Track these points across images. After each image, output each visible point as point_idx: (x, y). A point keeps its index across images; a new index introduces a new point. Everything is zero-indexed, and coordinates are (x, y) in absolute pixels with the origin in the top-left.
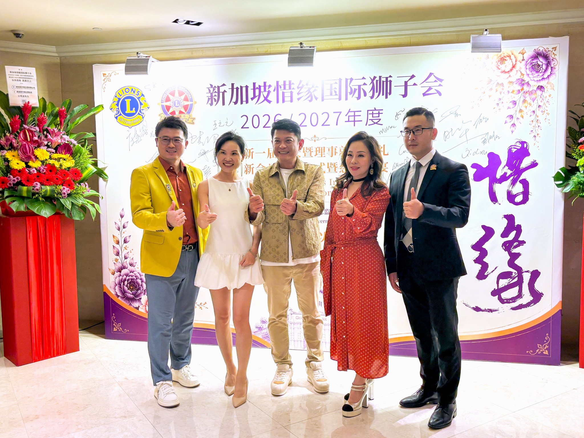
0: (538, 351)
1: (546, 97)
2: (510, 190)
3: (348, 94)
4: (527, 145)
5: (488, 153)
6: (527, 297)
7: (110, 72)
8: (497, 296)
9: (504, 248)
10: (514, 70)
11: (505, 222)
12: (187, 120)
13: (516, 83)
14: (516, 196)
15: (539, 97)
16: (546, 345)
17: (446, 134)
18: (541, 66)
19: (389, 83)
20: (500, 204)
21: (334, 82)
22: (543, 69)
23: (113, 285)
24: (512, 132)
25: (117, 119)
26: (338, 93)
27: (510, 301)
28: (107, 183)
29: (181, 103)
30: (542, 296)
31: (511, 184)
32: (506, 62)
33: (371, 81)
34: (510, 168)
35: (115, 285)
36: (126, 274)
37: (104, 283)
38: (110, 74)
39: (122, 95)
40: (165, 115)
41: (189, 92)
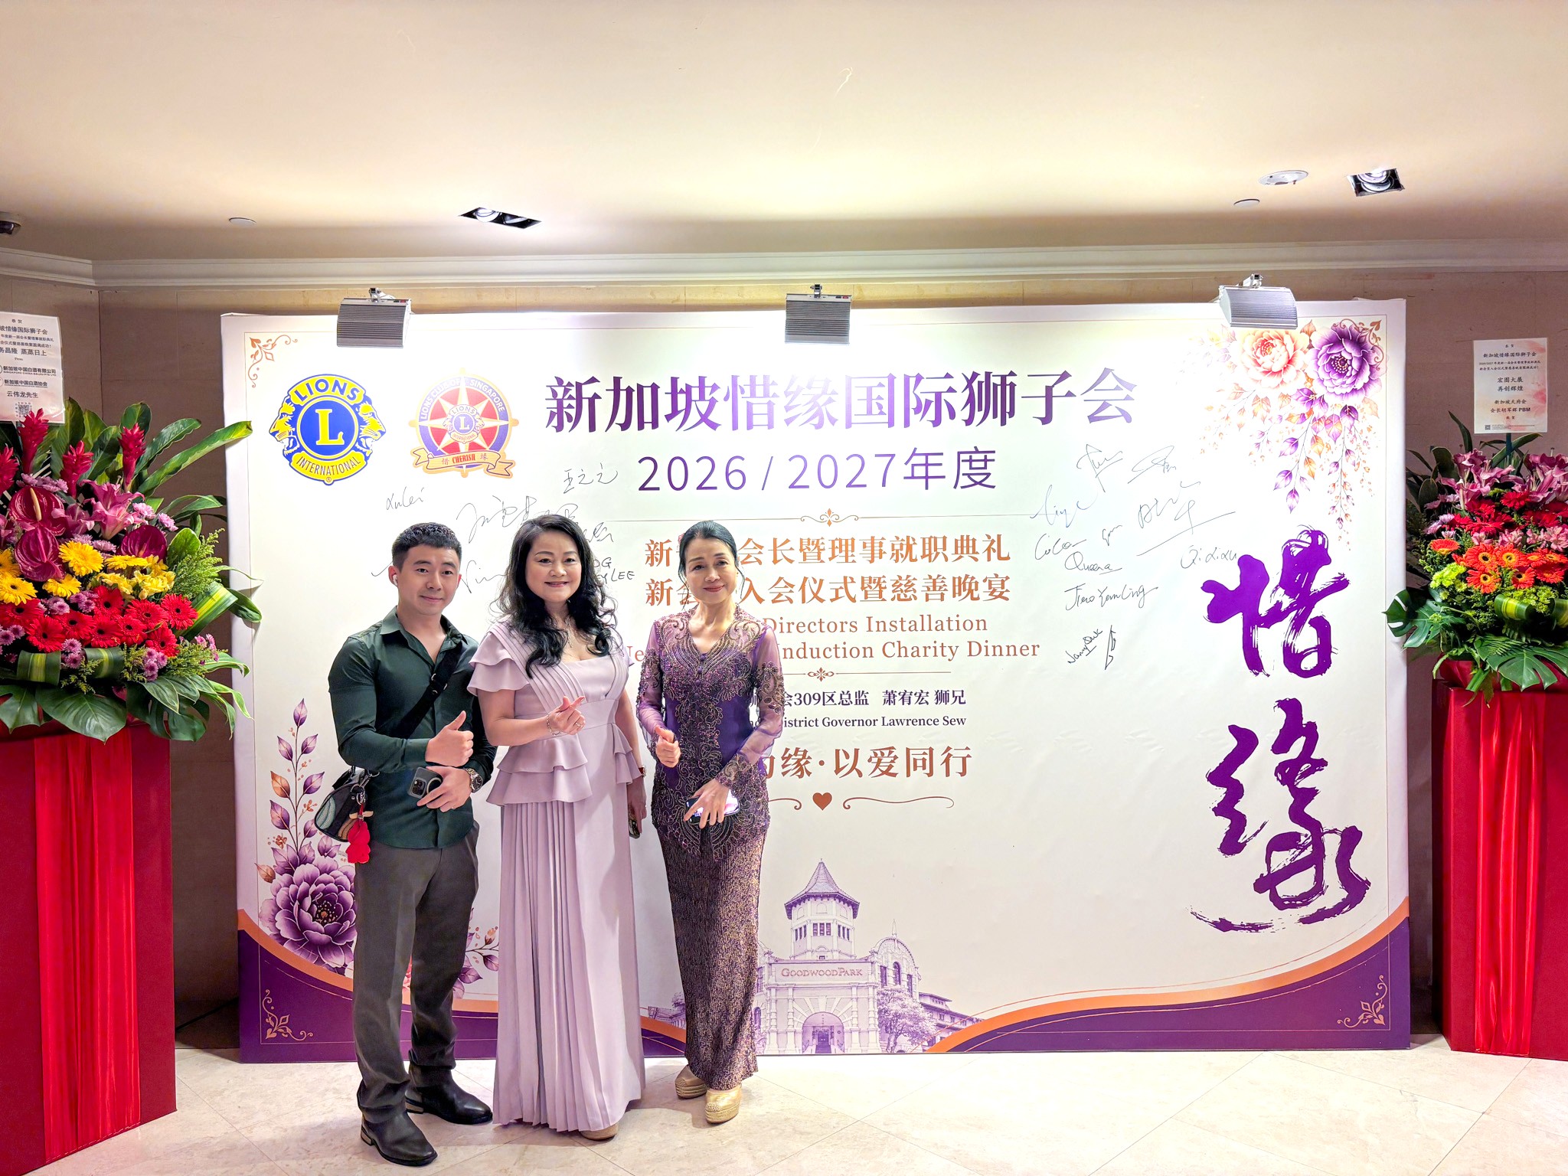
0: (1361, 1017)
1: (1362, 431)
2: (1290, 641)
3: (912, 412)
4: (1324, 540)
5: (1238, 556)
6: (1334, 893)
7: (273, 337)
8: (1269, 891)
9: (1280, 778)
10: (1292, 369)
11: (1281, 716)
12: (491, 467)
13: (1295, 397)
14: (1302, 656)
15: (1347, 431)
16: (1380, 1001)
17: (1145, 510)
18: (1348, 362)
19: (1008, 388)
20: (1268, 675)
21: (875, 382)
22: (1352, 368)
23: (267, 910)
24: (1291, 509)
25: (290, 461)
26: (886, 410)
27: (1298, 902)
28: (256, 630)
29: (476, 421)
30: (1368, 889)
31: (1292, 629)
32: (1273, 350)
33: (966, 384)
34: (1289, 592)
35: (273, 910)
36: (308, 878)
37: (241, 905)
38: (271, 340)
39: (306, 397)
40: (429, 453)
41: (498, 395)
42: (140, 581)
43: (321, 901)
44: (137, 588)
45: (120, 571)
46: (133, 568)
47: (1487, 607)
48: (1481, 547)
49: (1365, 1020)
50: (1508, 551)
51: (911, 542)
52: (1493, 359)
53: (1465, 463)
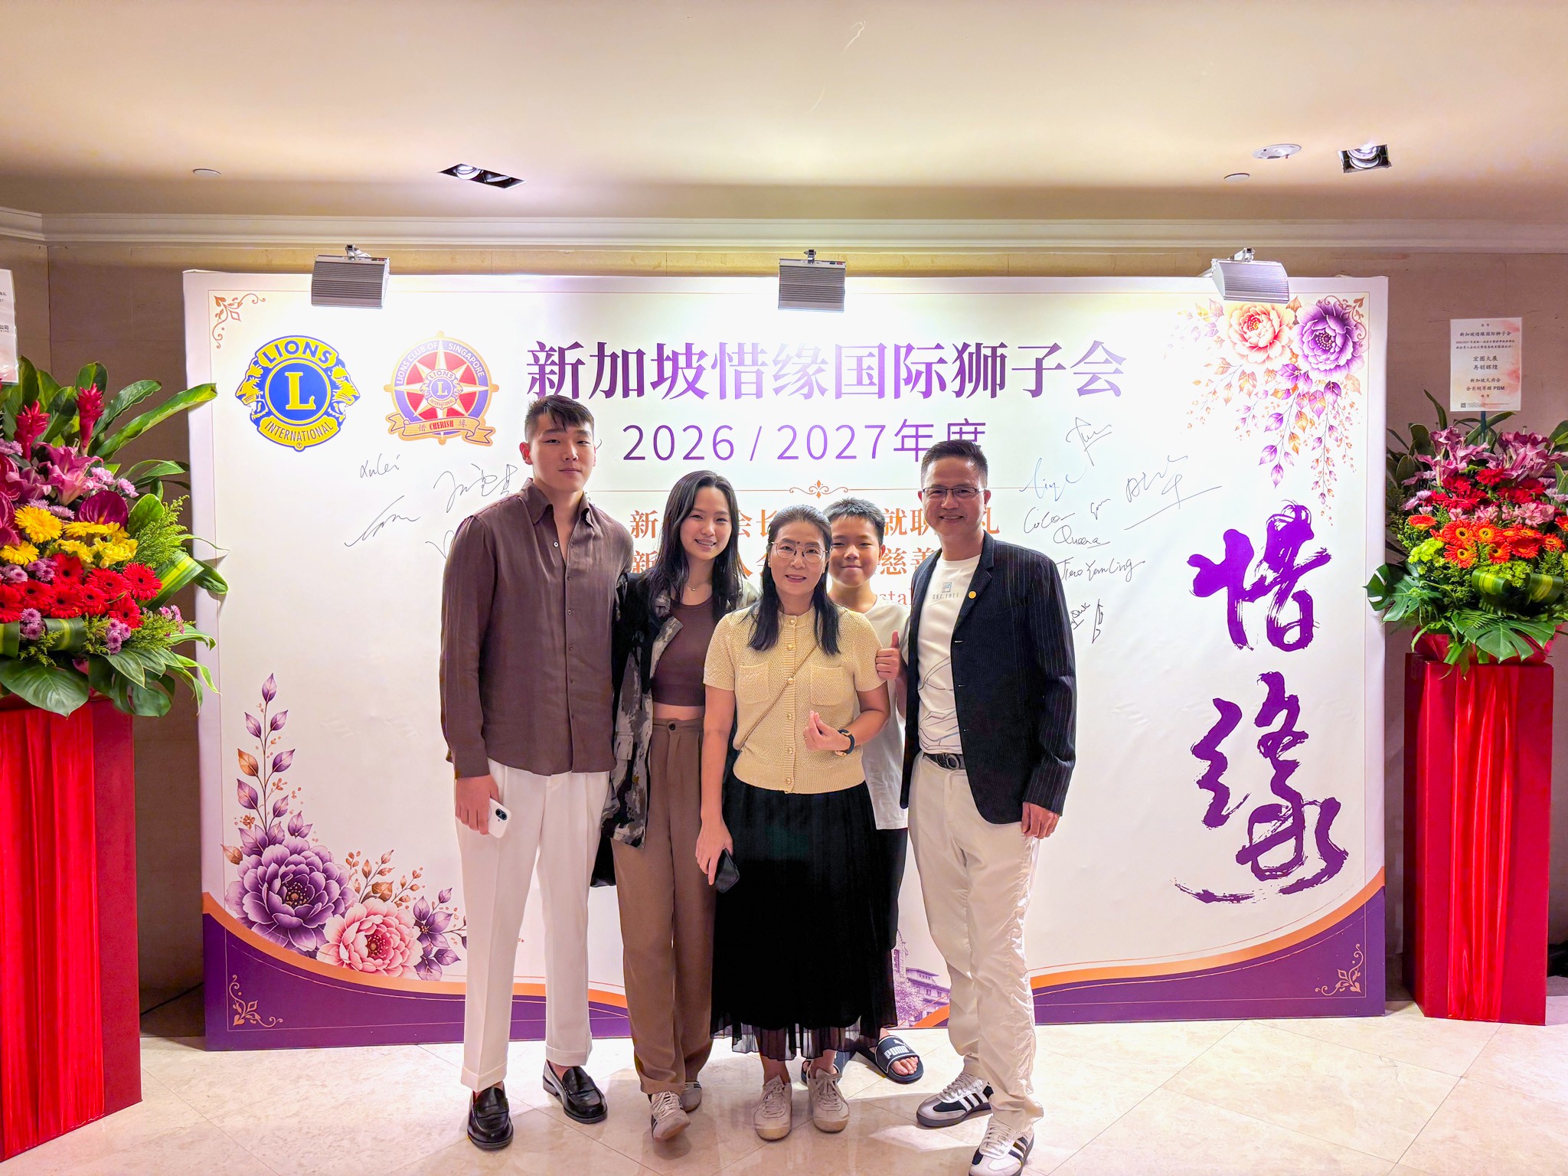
0: (1338, 985)
1: (1345, 407)
2: (1273, 615)
3: (902, 382)
4: (1307, 515)
5: (1224, 531)
6: (1314, 863)
7: (239, 295)
8: (1251, 862)
9: (1263, 751)
10: (1278, 345)
11: (1264, 690)
12: (470, 434)
13: (1281, 373)
14: (1285, 629)
15: (1331, 407)
16: (1356, 969)
17: (1133, 484)
18: (1332, 339)
19: (998, 359)
20: (1252, 649)
21: (866, 352)
22: (1336, 345)
23: (234, 893)
24: (1276, 484)
25: (258, 426)
26: (876, 380)
27: (1278, 873)
28: (222, 602)
29: (454, 387)
30: (1346, 859)
31: (1276, 603)
32: (1260, 325)
33: (956, 355)
34: (1273, 567)
35: (240, 893)
36: (277, 858)
37: (206, 888)
38: (237, 299)
39: (274, 359)
40: (405, 419)
41: (477, 360)
42: (101, 549)
43: (290, 883)
44: (98, 556)
45: (79, 538)
46: (93, 536)
47: (1464, 581)
48: (1458, 522)
49: (1342, 988)
50: (1484, 527)
51: (901, 515)
52: (1470, 338)
53: (1442, 440)
